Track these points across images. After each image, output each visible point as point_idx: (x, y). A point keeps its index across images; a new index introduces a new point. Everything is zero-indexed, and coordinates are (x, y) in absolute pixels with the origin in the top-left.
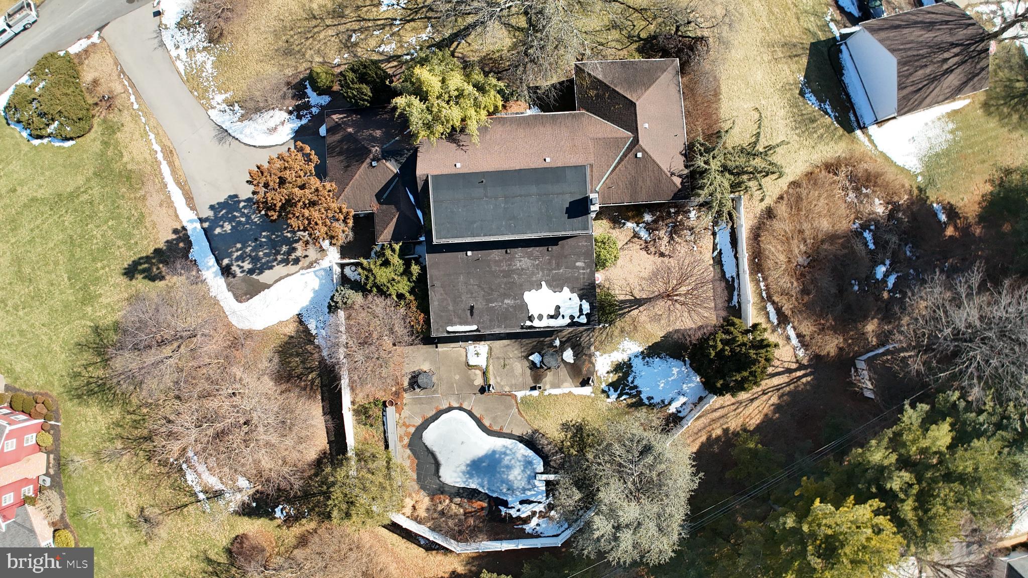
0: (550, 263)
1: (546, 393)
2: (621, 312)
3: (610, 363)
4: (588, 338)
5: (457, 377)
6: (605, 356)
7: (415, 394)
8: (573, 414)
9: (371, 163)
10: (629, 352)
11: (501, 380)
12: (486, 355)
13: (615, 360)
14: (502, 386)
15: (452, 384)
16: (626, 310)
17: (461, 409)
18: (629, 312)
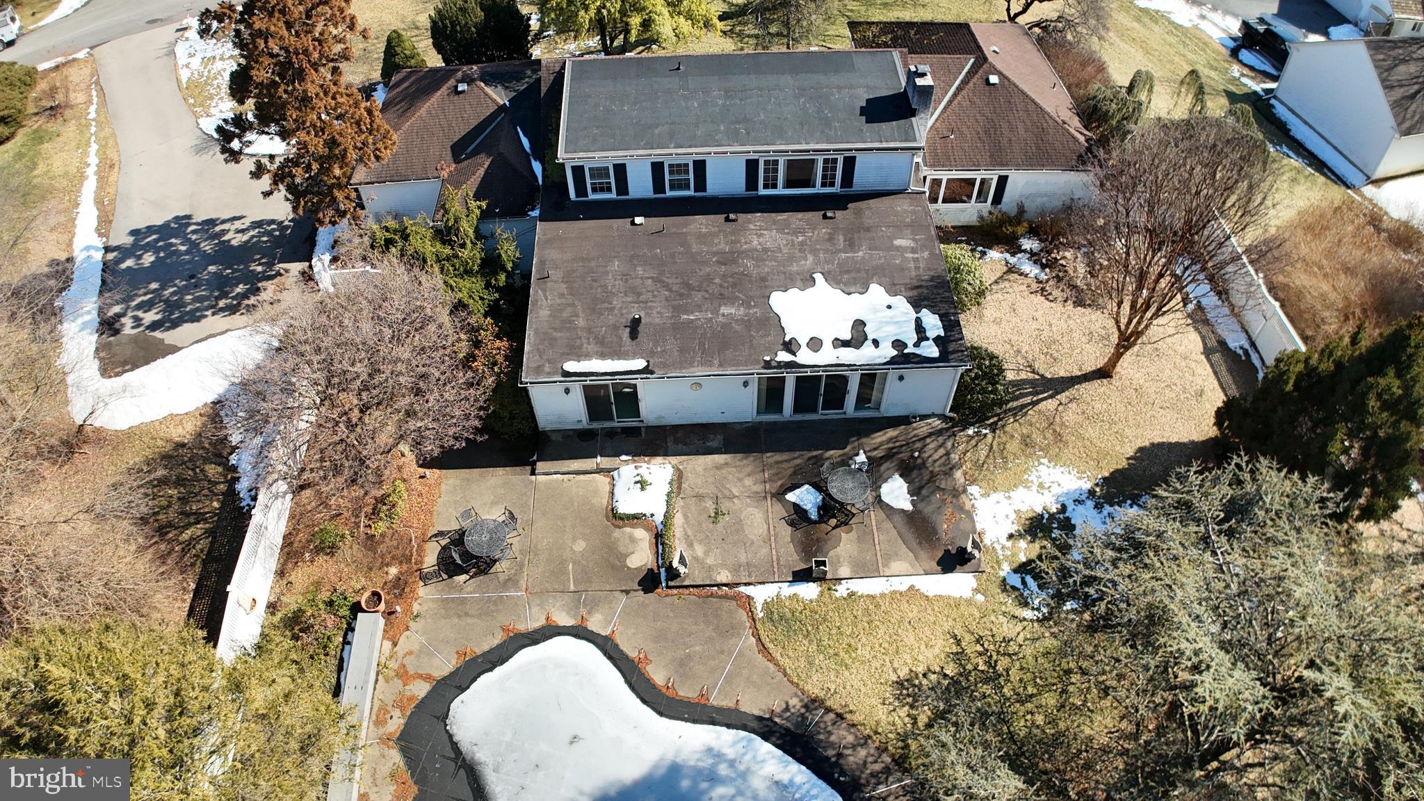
0: (831, 239)
1: (842, 590)
2: (1015, 404)
3: (1013, 516)
4: (942, 451)
5: (580, 546)
6: (995, 497)
7: (452, 588)
8: (929, 654)
9: (456, 87)
10: (1056, 490)
11: (706, 553)
12: (667, 488)
13: (1024, 508)
14: (710, 569)
15: (563, 563)
16: (1028, 400)
17: (580, 632)
18: (1034, 403)
